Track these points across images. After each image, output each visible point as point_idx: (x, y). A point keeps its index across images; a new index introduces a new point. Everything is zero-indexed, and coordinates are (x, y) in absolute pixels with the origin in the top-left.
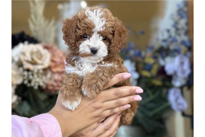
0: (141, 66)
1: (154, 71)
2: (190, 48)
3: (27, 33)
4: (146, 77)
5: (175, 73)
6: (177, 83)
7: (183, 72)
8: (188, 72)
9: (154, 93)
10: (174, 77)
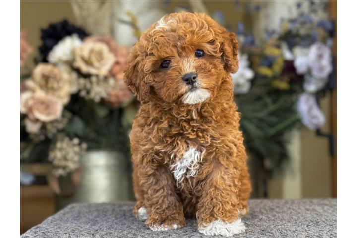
0: (257, 60)
1: (278, 67)
2: (332, 34)
3: (71, 21)
4: (265, 77)
5: (309, 72)
6: (312, 87)
7: (321, 69)
8: (328, 69)
9: (274, 102)
10: (307, 78)
